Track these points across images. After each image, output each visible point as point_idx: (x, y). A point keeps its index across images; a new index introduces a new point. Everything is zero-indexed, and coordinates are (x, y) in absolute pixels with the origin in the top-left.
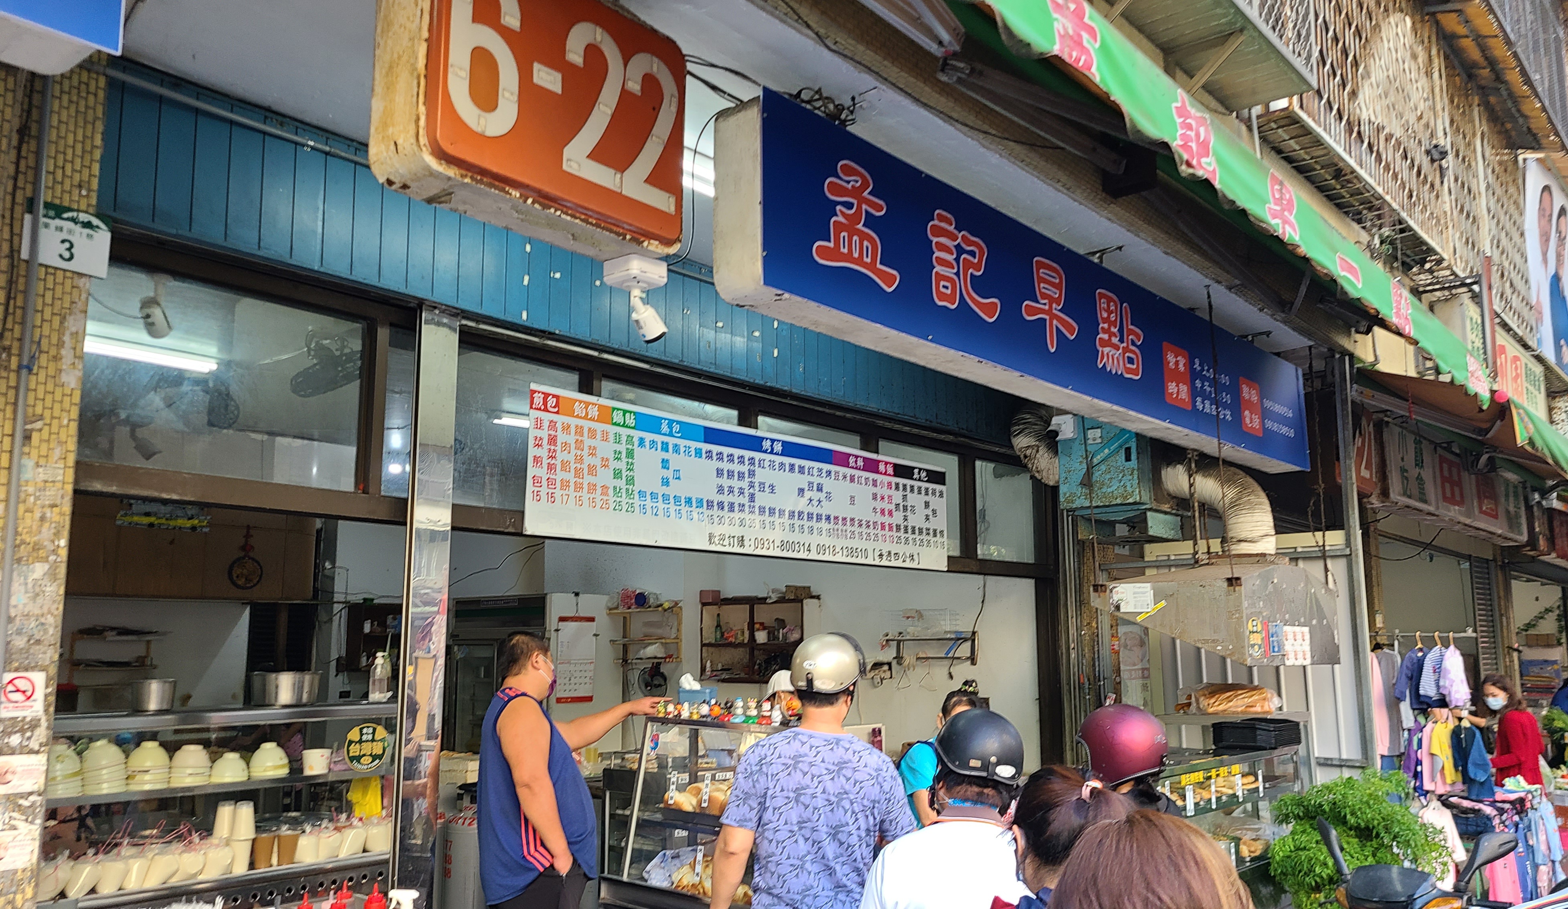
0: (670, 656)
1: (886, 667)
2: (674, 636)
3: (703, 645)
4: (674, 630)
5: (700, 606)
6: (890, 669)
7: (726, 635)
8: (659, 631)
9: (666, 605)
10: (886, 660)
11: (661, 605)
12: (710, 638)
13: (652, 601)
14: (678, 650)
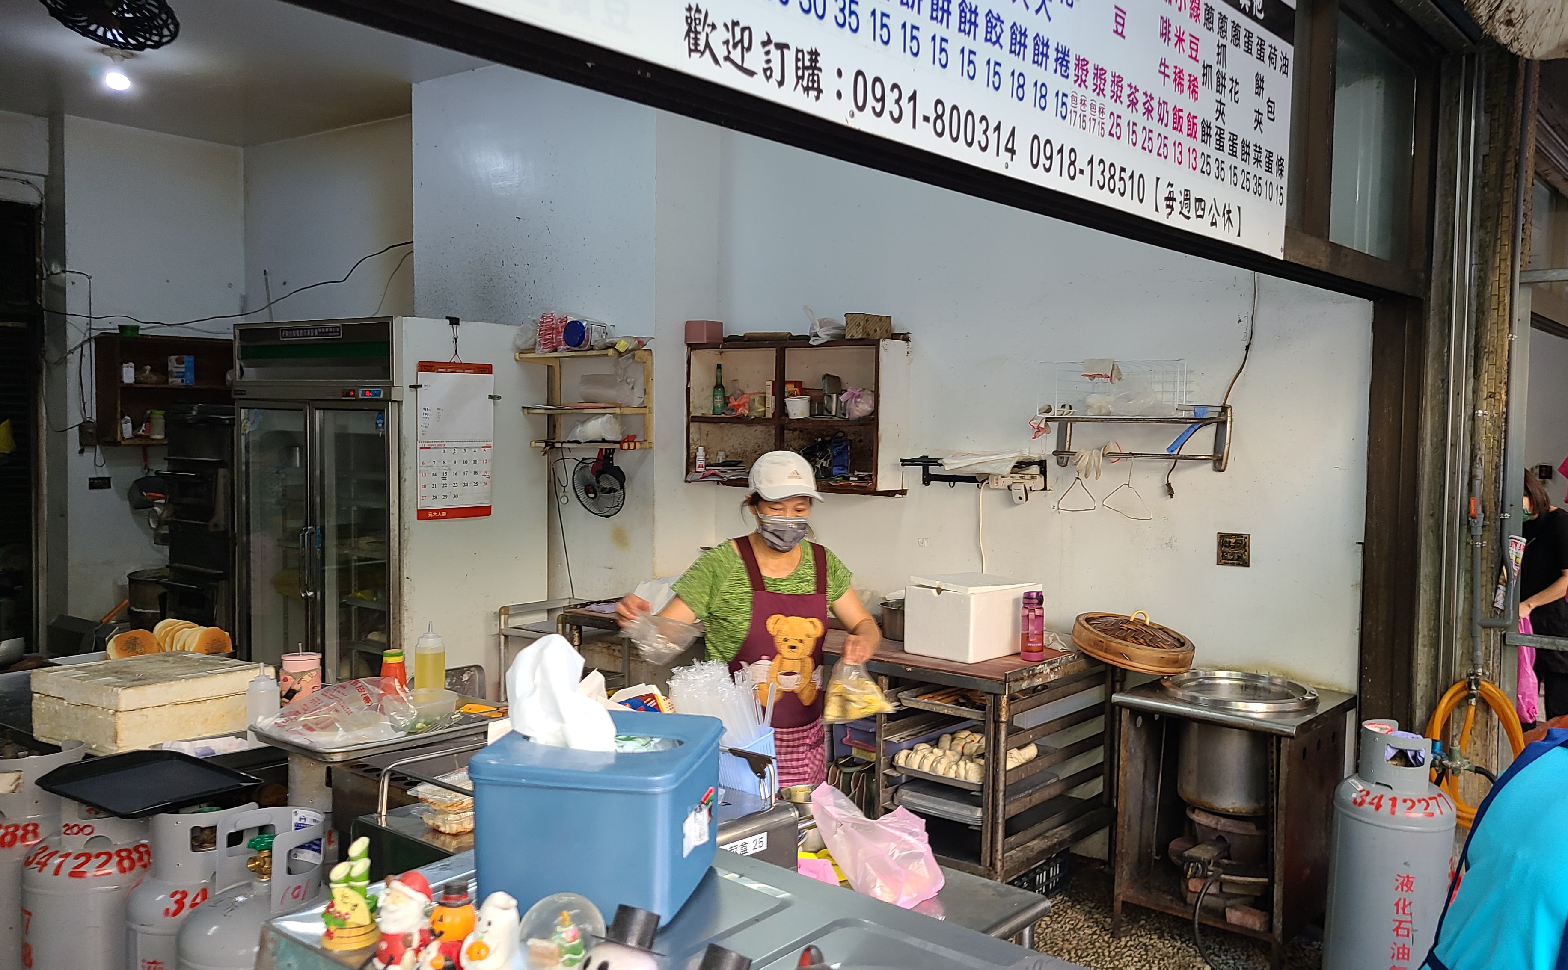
0: (630, 439)
1: (1035, 469)
2: (637, 402)
3: (692, 419)
4: (638, 392)
5: (685, 349)
6: (1043, 472)
7: (733, 403)
8: (610, 394)
9: (622, 346)
10: (1036, 456)
11: (612, 346)
12: (704, 405)
13: (595, 336)
14: (645, 427)
